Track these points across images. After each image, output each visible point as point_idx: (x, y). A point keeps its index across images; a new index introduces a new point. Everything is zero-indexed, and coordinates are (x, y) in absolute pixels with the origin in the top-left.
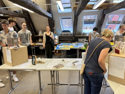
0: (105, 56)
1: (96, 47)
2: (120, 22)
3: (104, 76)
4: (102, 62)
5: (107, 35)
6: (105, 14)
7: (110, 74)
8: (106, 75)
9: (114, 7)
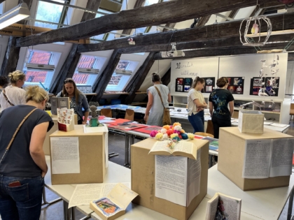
0: (43, 139)
1: (20, 125)
2: (53, 66)
3: (43, 181)
4: (39, 152)
5: (37, 98)
6: (19, 48)
7: (55, 172)
8: (47, 178)
9: (39, 37)
